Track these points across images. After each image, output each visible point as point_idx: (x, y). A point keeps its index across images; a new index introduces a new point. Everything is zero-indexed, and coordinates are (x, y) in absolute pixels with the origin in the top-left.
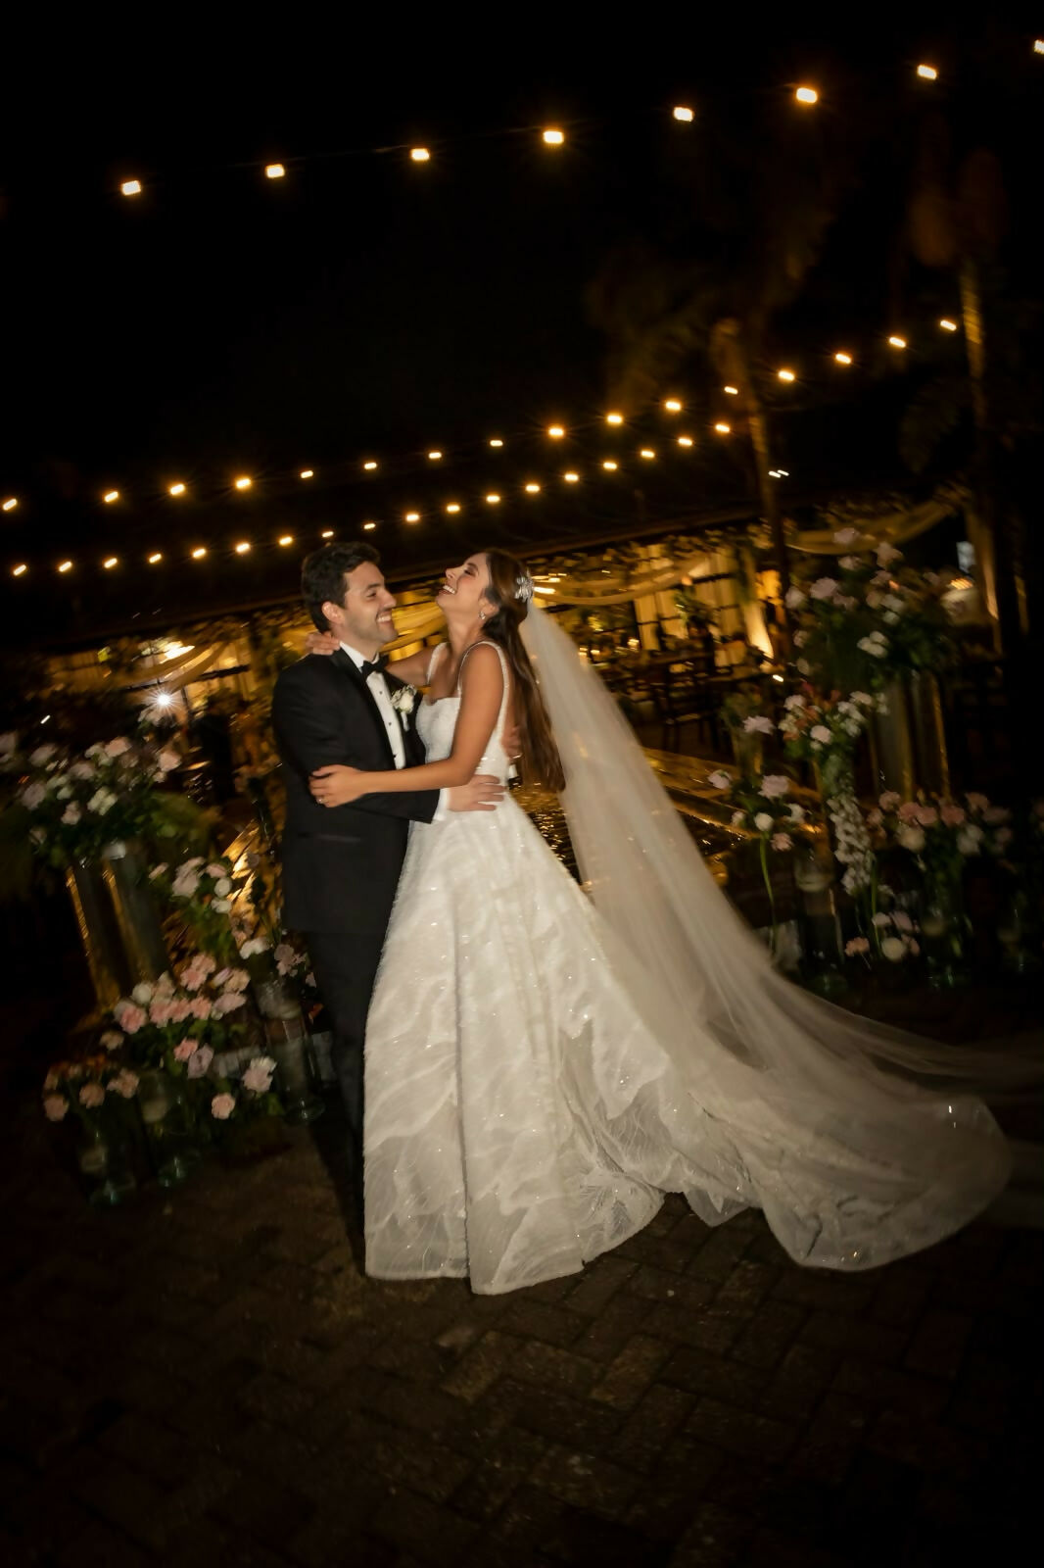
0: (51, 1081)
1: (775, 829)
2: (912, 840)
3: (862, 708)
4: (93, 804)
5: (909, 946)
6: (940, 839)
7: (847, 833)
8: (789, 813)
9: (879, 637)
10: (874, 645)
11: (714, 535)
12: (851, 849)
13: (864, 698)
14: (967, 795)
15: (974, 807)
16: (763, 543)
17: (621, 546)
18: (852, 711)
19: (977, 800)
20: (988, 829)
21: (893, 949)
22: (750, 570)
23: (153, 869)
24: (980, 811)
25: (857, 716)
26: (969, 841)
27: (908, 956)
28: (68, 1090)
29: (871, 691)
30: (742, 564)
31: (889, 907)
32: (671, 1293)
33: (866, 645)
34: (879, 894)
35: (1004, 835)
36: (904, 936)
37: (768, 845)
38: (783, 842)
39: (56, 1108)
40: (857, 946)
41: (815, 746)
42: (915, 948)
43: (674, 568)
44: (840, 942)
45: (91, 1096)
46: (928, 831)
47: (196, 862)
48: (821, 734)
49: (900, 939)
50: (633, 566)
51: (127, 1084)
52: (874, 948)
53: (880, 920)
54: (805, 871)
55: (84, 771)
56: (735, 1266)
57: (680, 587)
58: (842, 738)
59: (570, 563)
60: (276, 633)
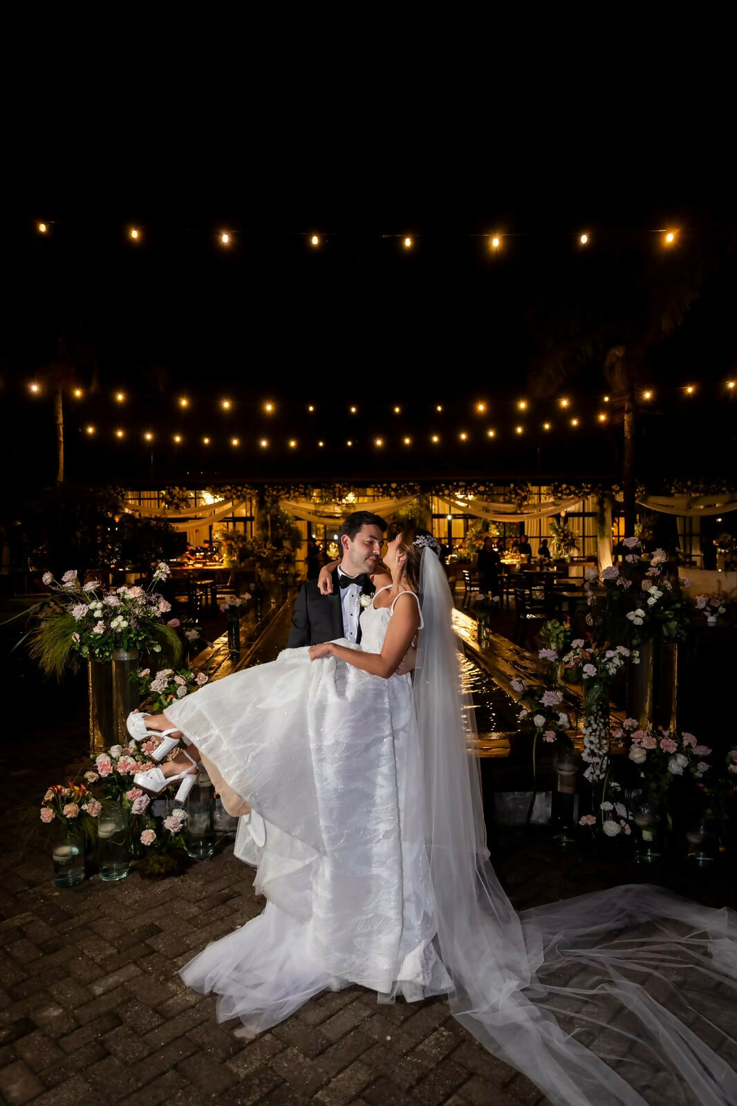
0: (49, 796)
1: (546, 727)
2: (637, 755)
3: (622, 657)
4: (114, 624)
5: (623, 829)
6: (657, 759)
7: (591, 742)
8: (558, 719)
9: (640, 612)
10: (637, 616)
11: (587, 487)
12: (593, 754)
13: (625, 652)
14: (683, 734)
15: (686, 743)
16: (620, 498)
17: (521, 484)
18: (615, 657)
19: (688, 738)
20: (694, 760)
21: (611, 828)
22: (608, 515)
23: (141, 671)
24: (689, 746)
25: (617, 661)
26: (677, 765)
27: (621, 835)
28: (56, 804)
29: (631, 648)
30: (603, 510)
31: (615, 797)
32: (389, 1038)
33: (631, 616)
34: (609, 787)
35: (703, 767)
36: (622, 822)
37: (541, 736)
38: (550, 737)
39: (47, 815)
40: (588, 820)
41: (585, 676)
42: (628, 831)
43: (554, 504)
44: (575, 814)
45: (70, 810)
46: (650, 753)
47: (169, 671)
48: (590, 670)
49: (618, 823)
50: (525, 498)
51: (93, 808)
52: (599, 824)
53: (606, 806)
54: (561, 761)
55: (112, 600)
56: (435, 1029)
57: (557, 517)
58: (603, 675)
59: (482, 488)
60: (276, 501)
